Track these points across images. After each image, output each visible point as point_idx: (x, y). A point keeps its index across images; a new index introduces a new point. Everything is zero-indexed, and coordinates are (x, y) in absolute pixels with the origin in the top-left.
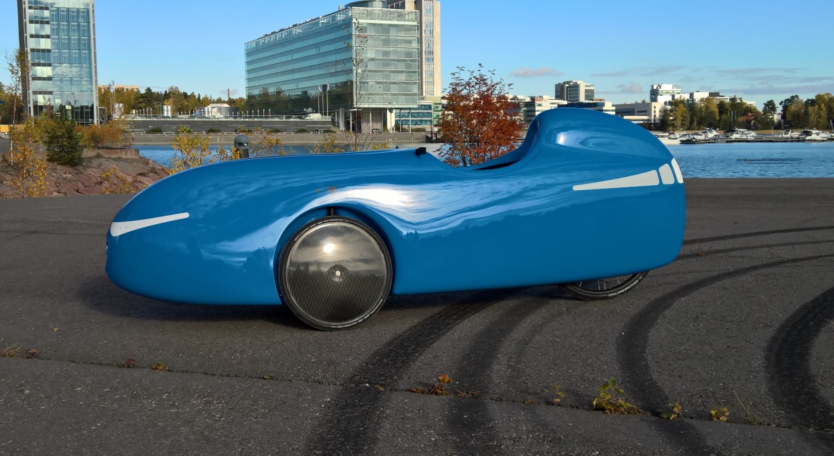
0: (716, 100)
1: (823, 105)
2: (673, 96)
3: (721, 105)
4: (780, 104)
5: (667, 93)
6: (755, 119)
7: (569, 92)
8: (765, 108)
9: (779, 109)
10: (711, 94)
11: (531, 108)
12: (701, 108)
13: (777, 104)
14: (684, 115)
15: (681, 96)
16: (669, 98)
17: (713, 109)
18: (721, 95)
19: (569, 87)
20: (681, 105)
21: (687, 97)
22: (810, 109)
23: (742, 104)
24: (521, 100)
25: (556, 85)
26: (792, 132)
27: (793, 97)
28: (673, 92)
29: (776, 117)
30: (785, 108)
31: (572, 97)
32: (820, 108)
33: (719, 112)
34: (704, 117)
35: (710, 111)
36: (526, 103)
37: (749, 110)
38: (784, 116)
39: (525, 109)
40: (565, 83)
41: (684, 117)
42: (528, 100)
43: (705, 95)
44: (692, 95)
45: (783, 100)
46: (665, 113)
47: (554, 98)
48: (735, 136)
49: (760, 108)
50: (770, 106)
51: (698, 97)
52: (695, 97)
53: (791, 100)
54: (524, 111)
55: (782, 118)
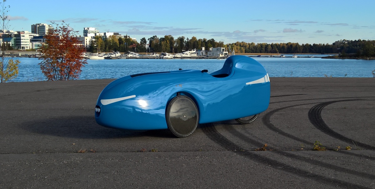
0: (117, 37)
1: (168, 41)
2: (96, 34)
3: (120, 39)
4: (148, 40)
5: (92, 32)
6: (136, 47)
7: (39, 30)
8: (141, 42)
9: (148, 42)
10: (115, 34)
11: (18, 38)
12: (110, 40)
13: (147, 40)
14: (102, 44)
15: (100, 34)
16: (93, 35)
17: (116, 41)
18: (119, 34)
19: (39, 27)
20: (100, 39)
21: (103, 34)
22: (162, 43)
23: (130, 39)
24: (12, 33)
25: (32, 25)
26: (156, 54)
27: (154, 36)
28: (96, 32)
29: (147, 46)
30: (151, 42)
31: (41, 33)
32: (167, 42)
33: (119, 43)
34: (112, 45)
35: (114, 42)
36: (15, 35)
37: (133, 42)
38: (150, 46)
39: (15, 38)
40: (37, 25)
41: (102, 45)
42: (16, 33)
43: (112, 34)
44: (105, 34)
45: (150, 38)
46: (92, 43)
47: (31, 33)
48: (130, 55)
49: (139, 42)
50: (144, 40)
51: (108, 35)
52: (106, 35)
53: (153, 38)
54: (14, 39)
55: (149, 47)
